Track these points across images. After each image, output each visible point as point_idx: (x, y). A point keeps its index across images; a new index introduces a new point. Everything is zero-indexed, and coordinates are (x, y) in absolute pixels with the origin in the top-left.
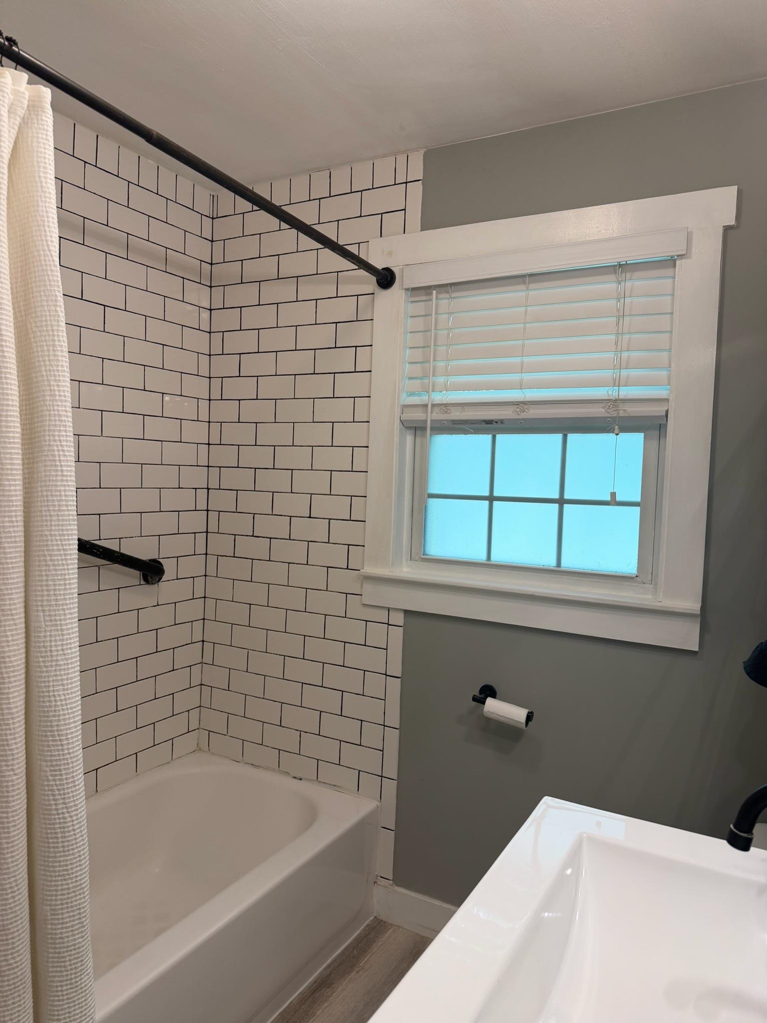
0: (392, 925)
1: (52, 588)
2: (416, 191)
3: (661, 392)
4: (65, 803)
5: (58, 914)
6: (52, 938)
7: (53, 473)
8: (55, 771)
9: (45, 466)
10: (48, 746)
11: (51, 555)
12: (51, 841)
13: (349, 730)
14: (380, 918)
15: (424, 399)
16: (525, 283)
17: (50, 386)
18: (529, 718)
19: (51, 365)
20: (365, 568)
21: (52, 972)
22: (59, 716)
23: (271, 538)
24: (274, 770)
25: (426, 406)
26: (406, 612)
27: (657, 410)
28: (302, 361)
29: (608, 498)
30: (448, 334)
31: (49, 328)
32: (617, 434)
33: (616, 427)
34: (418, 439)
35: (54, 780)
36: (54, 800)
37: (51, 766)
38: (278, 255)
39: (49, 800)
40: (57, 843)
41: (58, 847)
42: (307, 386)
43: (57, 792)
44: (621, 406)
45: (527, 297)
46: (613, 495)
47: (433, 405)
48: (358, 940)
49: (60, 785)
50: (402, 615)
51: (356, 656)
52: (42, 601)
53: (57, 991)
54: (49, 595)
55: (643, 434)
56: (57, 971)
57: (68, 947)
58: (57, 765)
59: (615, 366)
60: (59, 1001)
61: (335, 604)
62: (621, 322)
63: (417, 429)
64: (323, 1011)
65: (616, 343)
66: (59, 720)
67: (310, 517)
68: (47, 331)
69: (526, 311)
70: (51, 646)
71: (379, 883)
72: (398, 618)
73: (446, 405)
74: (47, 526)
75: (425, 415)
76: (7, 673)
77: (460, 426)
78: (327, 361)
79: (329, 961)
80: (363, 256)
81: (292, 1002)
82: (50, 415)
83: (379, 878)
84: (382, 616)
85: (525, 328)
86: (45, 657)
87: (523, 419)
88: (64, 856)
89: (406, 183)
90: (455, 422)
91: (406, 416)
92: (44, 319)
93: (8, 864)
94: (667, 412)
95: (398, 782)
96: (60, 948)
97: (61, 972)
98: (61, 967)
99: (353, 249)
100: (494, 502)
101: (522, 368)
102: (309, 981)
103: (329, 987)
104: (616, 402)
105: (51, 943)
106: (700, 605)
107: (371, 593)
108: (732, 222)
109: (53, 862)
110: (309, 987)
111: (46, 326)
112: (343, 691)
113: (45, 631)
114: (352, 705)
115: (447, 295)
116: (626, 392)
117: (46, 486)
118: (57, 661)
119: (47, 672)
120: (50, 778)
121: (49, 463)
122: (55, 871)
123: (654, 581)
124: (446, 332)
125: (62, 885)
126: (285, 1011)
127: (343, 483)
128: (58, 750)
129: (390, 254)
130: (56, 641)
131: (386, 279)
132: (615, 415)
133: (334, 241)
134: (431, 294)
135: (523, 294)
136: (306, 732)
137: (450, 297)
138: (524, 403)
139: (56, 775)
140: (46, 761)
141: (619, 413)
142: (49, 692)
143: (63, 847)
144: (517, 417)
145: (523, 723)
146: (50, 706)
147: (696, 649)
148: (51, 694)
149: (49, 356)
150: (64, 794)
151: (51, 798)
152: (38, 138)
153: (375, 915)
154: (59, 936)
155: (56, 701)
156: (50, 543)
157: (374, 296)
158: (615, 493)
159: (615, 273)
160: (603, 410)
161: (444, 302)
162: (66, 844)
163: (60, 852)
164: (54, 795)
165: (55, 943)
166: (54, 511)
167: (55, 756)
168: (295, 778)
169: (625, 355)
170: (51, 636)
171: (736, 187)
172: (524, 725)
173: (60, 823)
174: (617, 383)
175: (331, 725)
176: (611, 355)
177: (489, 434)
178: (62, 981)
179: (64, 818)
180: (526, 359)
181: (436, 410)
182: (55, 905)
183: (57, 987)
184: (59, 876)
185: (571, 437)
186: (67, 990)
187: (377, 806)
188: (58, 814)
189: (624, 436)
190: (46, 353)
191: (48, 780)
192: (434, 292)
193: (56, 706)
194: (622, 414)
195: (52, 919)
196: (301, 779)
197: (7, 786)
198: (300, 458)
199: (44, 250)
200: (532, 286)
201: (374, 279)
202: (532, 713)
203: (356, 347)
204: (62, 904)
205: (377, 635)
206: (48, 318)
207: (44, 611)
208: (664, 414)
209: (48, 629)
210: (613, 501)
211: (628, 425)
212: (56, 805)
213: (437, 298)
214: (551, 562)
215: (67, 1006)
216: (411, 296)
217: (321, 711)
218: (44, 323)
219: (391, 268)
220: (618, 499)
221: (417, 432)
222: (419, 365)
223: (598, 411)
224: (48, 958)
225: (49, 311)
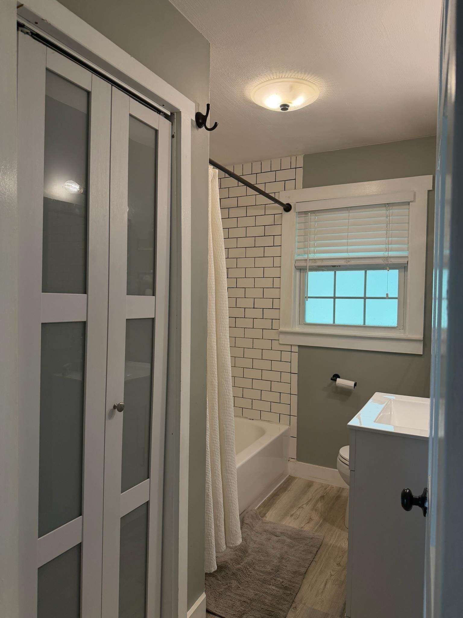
0: (297, 478)
1: (224, 325)
2: (300, 172)
3: (405, 254)
4: (229, 392)
5: (228, 428)
6: (226, 435)
7: (223, 290)
8: (226, 382)
9: (221, 288)
10: (224, 374)
11: (224, 315)
12: (225, 404)
13: (275, 397)
14: (292, 475)
15: (306, 257)
16: (348, 210)
17: (221, 263)
18: (355, 385)
19: (221, 257)
20: (280, 328)
21: (226, 446)
22: (227, 365)
23: (236, 318)
24: (240, 417)
25: (306, 260)
26: (299, 346)
27: (404, 261)
28: (249, 242)
29: (385, 296)
30: (315, 231)
31: (221, 245)
32: (388, 271)
33: (388, 268)
34: (302, 274)
35: (226, 385)
36: (226, 391)
37: (225, 380)
38: (238, 197)
39: (225, 391)
40: (227, 405)
41: (227, 406)
42: (251, 252)
43: (227, 389)
44: (389, 260)
45: (349, 216)
46: (387, 295)
47: (309, 260)
48: (285, 482)
49: (228, 386)
50: (297, 348)
51: (277, 366)
52: (222, 329)
53: (228, 452)
54: (223, 328)
55: (398, 270)
56: (227, 446)
57: (230, 438)
58: (227, 380)
59: (386, 243)
60: (228, 455)
61: (267, 344)
62: (388, 227)
63: (302, 270)
64: (278, 502)
65: (386, 234)
66: (227, 366)
67: (254, 308)
68: (220, 246)
69: (349, 221)
70: (224, 343)
71: (290, 461)
72: (296, 349)
73: (315, 259)
74: (222, 306)
75: (306, 264)
76: (214, 351)
77: (321, 268)
78: (260, 242)
79: (275, 489)
80: (277, 198)
81: (265, 500)
82: (222, 272)
83: (290, 459)
84: (289, 348)
85: (348, 228)
86: (223, 347)
87: (349, 265)
88: (229, 409)
89: (296, 168)
90: (319, 266)
91: (297, 264)
92: (219, 243)
93: (215, 410)
94: (408, 261)
95: (297, 417)
96: (228, 438)
97: (229, 446)
98: (229, 445)
99: (273, 195)
100: (336, 299)
101: (347, 244)
102: (270, 494)
103: (278, 496)
104: (387, 258)
105: (226, 437)
106: (423, 336)
107: (284, 339)
108: (431, 189)
109: (226, 411)
110: (271, 496)
111: (220, 245)
112: (271, 381)
113: (223, 339)
114: (276, 387)
115: (314, 215)
116: (391, 254)
117: (221, 294)
118: (226, 348)
119: (224, 351)
120: (225, 384)
121: (222, 287)
122: (226, 414)
123: (404, 328)
124: (314, 229)
125: (229, 418)
126: (263, 502)
127: (269, 293)
128: (227, 376)
129: (289, 197)
130: (226, 342)
131: (288, 208)
132: (387, 263)
133: (263, 191)
134: (308, 214)
135: (348, 214)
136: (255, 399)
137: (316, 215)
138: (349, 258)
139: (227, 383)
140: (223, 379)
141: (388, 262)
142: (224, 357)
143: (229, 406)
144: (346, 264)
145: (352, 387)
146: (225, 362)
147: (422, 354)
148: (225, 358)
149: (221, 254)
150: (229, 389)
151: (225, 390)
152: (215, 186)
153: (289, 474)
154: (228, 435)
155: (226, 360)
156: (223, 312)
157: (282, 215)
158: (388, 294)
159: (385, 207)
160: (382, 261)
161: (312, 217)
162: (229, 405)
163: (228, 408)
164: (226, 390)
165: (227, 437)
166: (224, 302)
167: (226, 377)
168: (250, 419)
169: (390, 239)
170: (224, 340)
171: (432, 175)
172: (353, 388)
173: (228, 399)
174: (387, 250)
175: (266, 396)
176: (385, 239)
177: (333, 271)
178: (229, 449)
179: (229, 397)
180: (349, 241)
181: (311, 261)
182: (227, 425)
183: (228, 451)
184: (228, 415)
185: (368, 272)
186: (231, 452)
187: (289, 428)
188: (227, 396)
189: (391, 271)
190: (220, 253)
191: (224, 385)
192: (309, 213)
193: (226, 362)
194: (390, 263)
195: (226, 429)
196: (253, 420)
197: (215, 386)
198: (249, 283)
199: (218, 221)
200: (351, 211)
201: (282, 208)
202: (356, 383)
203: (274, 236)
204: (229, 424)
205: (286, 356)
206: (220, 242)
207: (222, 333)
208: (407, 262)
209: (224, 338)
210: (387, 297)
211: (392, 267)
212: (227, 393)
213: (310, 216)
214: (361, 323)
215: (230, 457)
216: (298, 215)
217: (261, 390)
218: (219, 244)
219: (290, 204)
220: (389, 296)
221: (301, 271)
222: (302, 243)
223: (380, 261)
224: (225, 442)
225: (220, 240)
